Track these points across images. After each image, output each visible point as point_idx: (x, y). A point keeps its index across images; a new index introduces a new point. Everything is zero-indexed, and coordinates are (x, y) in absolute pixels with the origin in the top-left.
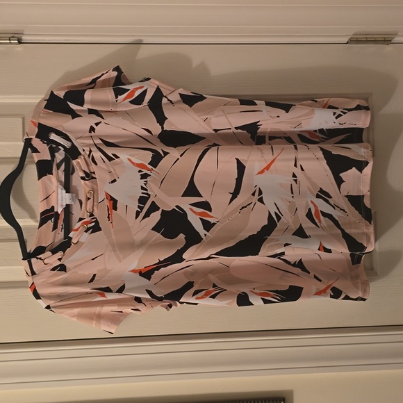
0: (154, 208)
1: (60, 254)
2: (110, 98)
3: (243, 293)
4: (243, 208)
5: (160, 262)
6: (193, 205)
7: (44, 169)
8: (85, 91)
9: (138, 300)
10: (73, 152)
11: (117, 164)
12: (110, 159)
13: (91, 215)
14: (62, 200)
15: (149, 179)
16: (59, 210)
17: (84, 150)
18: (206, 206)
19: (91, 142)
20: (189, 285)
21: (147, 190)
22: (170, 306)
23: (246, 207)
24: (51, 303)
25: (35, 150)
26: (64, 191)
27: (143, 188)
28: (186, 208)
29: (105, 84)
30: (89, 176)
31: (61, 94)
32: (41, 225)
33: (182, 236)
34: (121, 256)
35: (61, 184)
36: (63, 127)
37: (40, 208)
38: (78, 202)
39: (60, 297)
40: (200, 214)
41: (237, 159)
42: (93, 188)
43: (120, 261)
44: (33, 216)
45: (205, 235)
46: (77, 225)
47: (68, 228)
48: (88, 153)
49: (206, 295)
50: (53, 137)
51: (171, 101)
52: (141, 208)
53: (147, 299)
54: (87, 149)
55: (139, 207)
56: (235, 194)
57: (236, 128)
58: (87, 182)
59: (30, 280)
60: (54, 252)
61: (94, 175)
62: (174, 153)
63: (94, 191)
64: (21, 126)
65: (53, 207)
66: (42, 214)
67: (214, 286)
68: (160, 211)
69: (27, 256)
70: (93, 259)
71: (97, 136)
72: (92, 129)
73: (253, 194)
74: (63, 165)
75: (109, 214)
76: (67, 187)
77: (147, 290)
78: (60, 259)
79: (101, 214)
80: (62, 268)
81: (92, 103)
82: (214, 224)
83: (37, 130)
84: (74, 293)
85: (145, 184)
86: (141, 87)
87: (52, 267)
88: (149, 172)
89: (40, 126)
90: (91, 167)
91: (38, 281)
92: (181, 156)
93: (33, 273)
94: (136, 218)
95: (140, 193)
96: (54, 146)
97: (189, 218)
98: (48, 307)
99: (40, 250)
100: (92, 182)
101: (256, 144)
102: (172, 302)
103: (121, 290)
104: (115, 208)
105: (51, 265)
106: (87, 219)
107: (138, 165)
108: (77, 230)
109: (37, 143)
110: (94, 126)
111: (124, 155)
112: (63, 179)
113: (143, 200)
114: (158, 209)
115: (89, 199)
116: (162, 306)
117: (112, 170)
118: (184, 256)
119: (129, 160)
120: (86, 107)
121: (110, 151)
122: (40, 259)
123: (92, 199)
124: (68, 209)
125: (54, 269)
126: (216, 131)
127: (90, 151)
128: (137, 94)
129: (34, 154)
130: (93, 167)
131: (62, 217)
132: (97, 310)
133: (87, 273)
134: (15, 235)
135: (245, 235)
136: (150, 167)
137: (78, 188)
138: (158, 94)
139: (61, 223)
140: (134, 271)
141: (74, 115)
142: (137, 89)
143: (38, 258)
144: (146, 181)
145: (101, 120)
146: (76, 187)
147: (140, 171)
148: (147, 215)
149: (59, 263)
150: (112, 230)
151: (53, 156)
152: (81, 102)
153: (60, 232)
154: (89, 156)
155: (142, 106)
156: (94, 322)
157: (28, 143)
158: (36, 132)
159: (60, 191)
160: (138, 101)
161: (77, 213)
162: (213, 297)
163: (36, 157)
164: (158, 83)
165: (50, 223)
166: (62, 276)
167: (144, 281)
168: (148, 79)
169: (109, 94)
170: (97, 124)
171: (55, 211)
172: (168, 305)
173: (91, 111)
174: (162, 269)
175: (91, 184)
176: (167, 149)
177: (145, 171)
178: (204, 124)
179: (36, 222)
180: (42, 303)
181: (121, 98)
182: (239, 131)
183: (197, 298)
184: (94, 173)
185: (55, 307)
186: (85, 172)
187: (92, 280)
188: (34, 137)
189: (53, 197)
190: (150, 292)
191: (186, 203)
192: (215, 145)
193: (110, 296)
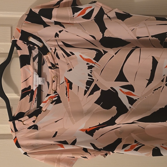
0: (96, 88)
1: (34, 118)
2: (69, 14)
3: (156, 147)
4: (155, 90)
5: (100, 125)
6: (122, 87)
7: (25, 61)
8: (53, 9)
9: (85, 150)
10: (44, 50)
11: (73, 59)
12: (68, 55)
13: (55, 92)
14: (36, 82)
15: (93, 69)
16: (34, 88)
17: (51, 49)
18: (130, 88)
19: (56, 43)
20: (119, 141)
21: (92, 76)
22: (106, 155)
23: (157, 89)
24: (28, 151)
25: (19, 48)
26: (38, 76)
27: (89, 75)
28: (117, 89)
29: (66, 5)
30: (54, 66)
31: (37, 11)
32: (22, 98)
33: (114, 108)
34: (74, 120)
35: (36, 71)
36: (37, 33)
37: (21, 86)
38: (46, 83)
39: (33, 147)
40: (126, 93)
41: (153, 57)
42: (57, 74)
43: (74, 123)
44: (16, 92)
45: (130, 107)
46: (45, 99)
47: (39, 101)
48: (54, 51)
49: (131, 148)
50: (31, 39)
51: (109, 17)
52: (88, 88)
53: (91, 150)
54: (53, 48)
55: (86, 87)
56: (150, 80)
57: (152, 36)
58: (53, 70)
59: (14, 135)
60: (30, 116)
61: (57, 66)
62: (111, 52)
63: (57, 76)
64: (10, 33)
65: (30, 86)
66: (23, 91)
67: (136, 142)
68: (100, 91)
69: (13, 119)
70: (56, 122)
71: (59, 40)
72: (57, 35)
73: (163, 81)
74: (37, 58)
75: (67, 92)
76: (40, 73)
77: (91, 144)
78: (34, 121)
79: (61, 92)
80: (35, 127)
81: (57, 17)
82: (136, 100)
83: (20, 34)
84: (43, 144)
85: (91, 73)
86: (91, 7)
87: (29, 126)
88: (93, 65)
89: (23, 32)
90: (55, 60)
91: (19, 135)
92: (115, 54)
93: (16, 130)
94: (85, 95)
95: (87, 78)
96: (31, 46)
97: (119, 96)
98: (25, 153)
99: (21, 115)
100: (56, 71)
101: (164, 48)
102: (107, 152)
103: (74, 143)
104: (71, 88)
105: (28, 125)
106: (53, 95)
107: (87, 60)
108: (45, 102)
109: (20, 43)
110: (58, 33)
111: (77, 53)
112: (37, 68)
113: (89, 83)
114: (99, 89)
115: (54, 81)
116: (101, 155)
117: (70, 63)
118: (116, 122)
119: (81, 56)
120: (53, 20)
121: (68, 50)
122: (21, 121)
123: (56, 81)
124: (40, 88)
125: (30, 128)
126: (138, 38)
127: (55, 50)
128: (87, 11)
129: (18, 51)
130: (57, 61)
131: (36, 93)
132: (58, 156)
133: (51, 131)
134: (4, 104)
135: (156, 108)
136: (94, 61)
137: (46, 74)
138: (101, 12)
139: (35, 97)
140: (82, 130)
141: (45, 25)
142: (87, 8)
143: (19, 121)
144: (92, 71)
145: (63, 29)
146: (45, 73)
147: (87, 64)
148: (91, 93)
149: (33, 124)
150: (69, 102)
151: (31, 53)
152: (50, 17)
153: (34, 103)
154: (54, 53)
155: (90, 20)
156: (56, 164)
157: (14, 44)
158: (20, 36)
159: (35, 75)
160: (88, 16)
161: (46, 90)
162: (136, 150)
163: (20, 53)
164: (101, 5)
165: (28, 97)
166: (35, 133)
167: (89, 137)
168: (95, 2)
169: (69, 11)
170: (60, 32)
171: (32, 89)
172: (105, 154)
173: (56, 23)
174: (101, 129)
175: (55, 72)
176: (106, 49)
177: (91, 64)
178: (131, 33)
179: (19, 95)
180: (22, 151)
181: (76, 14)
182: (154, 38)
183: (126, 151)
184: (57, 64)
185: (30, 153)
186: (52, 64)
187: (54, 136)
188: (18, 39)
189: (30, 80)
190: (93, 145)
191: (117, 86)
192: (137, 47)
193: (67, 147)
